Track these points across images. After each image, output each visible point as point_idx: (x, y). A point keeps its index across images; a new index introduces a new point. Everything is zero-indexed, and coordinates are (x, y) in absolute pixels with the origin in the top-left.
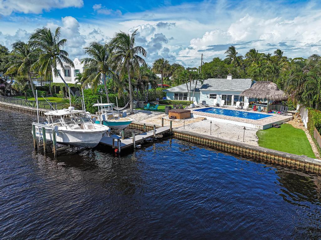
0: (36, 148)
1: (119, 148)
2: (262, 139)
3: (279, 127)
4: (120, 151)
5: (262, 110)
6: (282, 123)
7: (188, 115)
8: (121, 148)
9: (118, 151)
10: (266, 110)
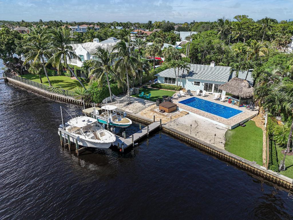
0: (63, 146)
1: (123, 149)
2: (228, 141)
3: (244, 126)
4: (123, 151)
5: (235, 103)
6: (248, 121)
7: (175, 108)
8: (124, 148)
9: (122, 151)
10: (238, 104)
